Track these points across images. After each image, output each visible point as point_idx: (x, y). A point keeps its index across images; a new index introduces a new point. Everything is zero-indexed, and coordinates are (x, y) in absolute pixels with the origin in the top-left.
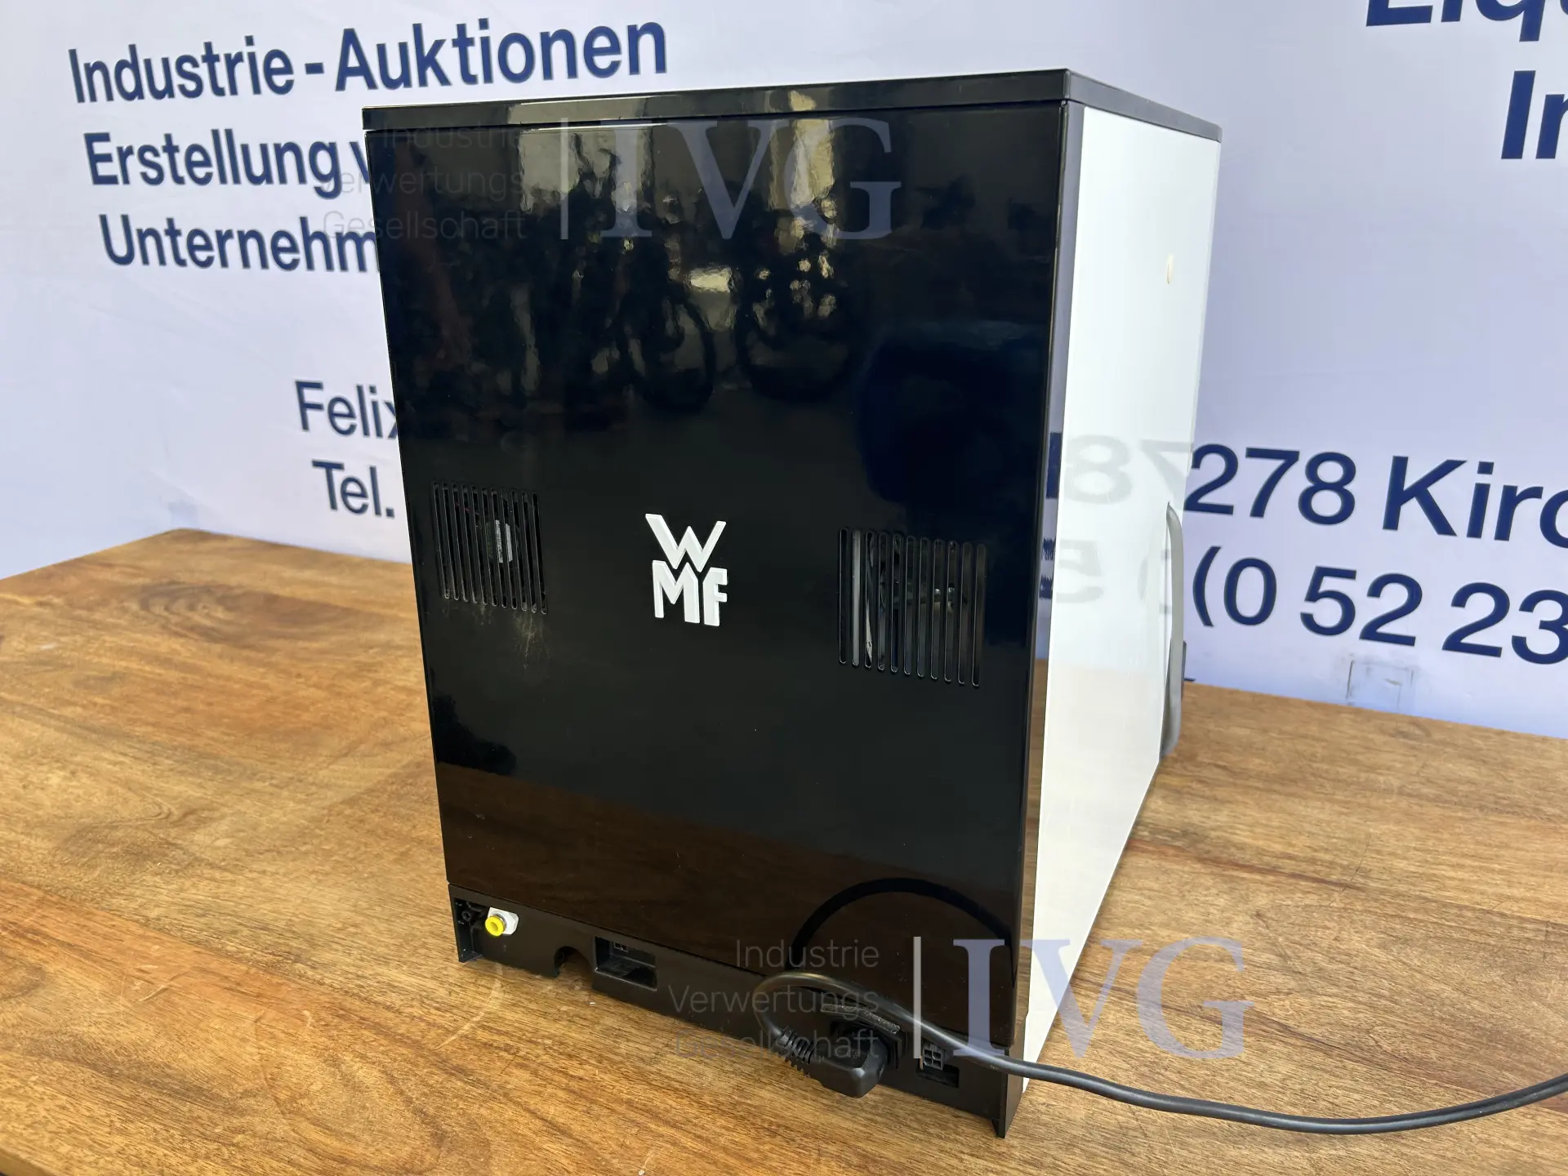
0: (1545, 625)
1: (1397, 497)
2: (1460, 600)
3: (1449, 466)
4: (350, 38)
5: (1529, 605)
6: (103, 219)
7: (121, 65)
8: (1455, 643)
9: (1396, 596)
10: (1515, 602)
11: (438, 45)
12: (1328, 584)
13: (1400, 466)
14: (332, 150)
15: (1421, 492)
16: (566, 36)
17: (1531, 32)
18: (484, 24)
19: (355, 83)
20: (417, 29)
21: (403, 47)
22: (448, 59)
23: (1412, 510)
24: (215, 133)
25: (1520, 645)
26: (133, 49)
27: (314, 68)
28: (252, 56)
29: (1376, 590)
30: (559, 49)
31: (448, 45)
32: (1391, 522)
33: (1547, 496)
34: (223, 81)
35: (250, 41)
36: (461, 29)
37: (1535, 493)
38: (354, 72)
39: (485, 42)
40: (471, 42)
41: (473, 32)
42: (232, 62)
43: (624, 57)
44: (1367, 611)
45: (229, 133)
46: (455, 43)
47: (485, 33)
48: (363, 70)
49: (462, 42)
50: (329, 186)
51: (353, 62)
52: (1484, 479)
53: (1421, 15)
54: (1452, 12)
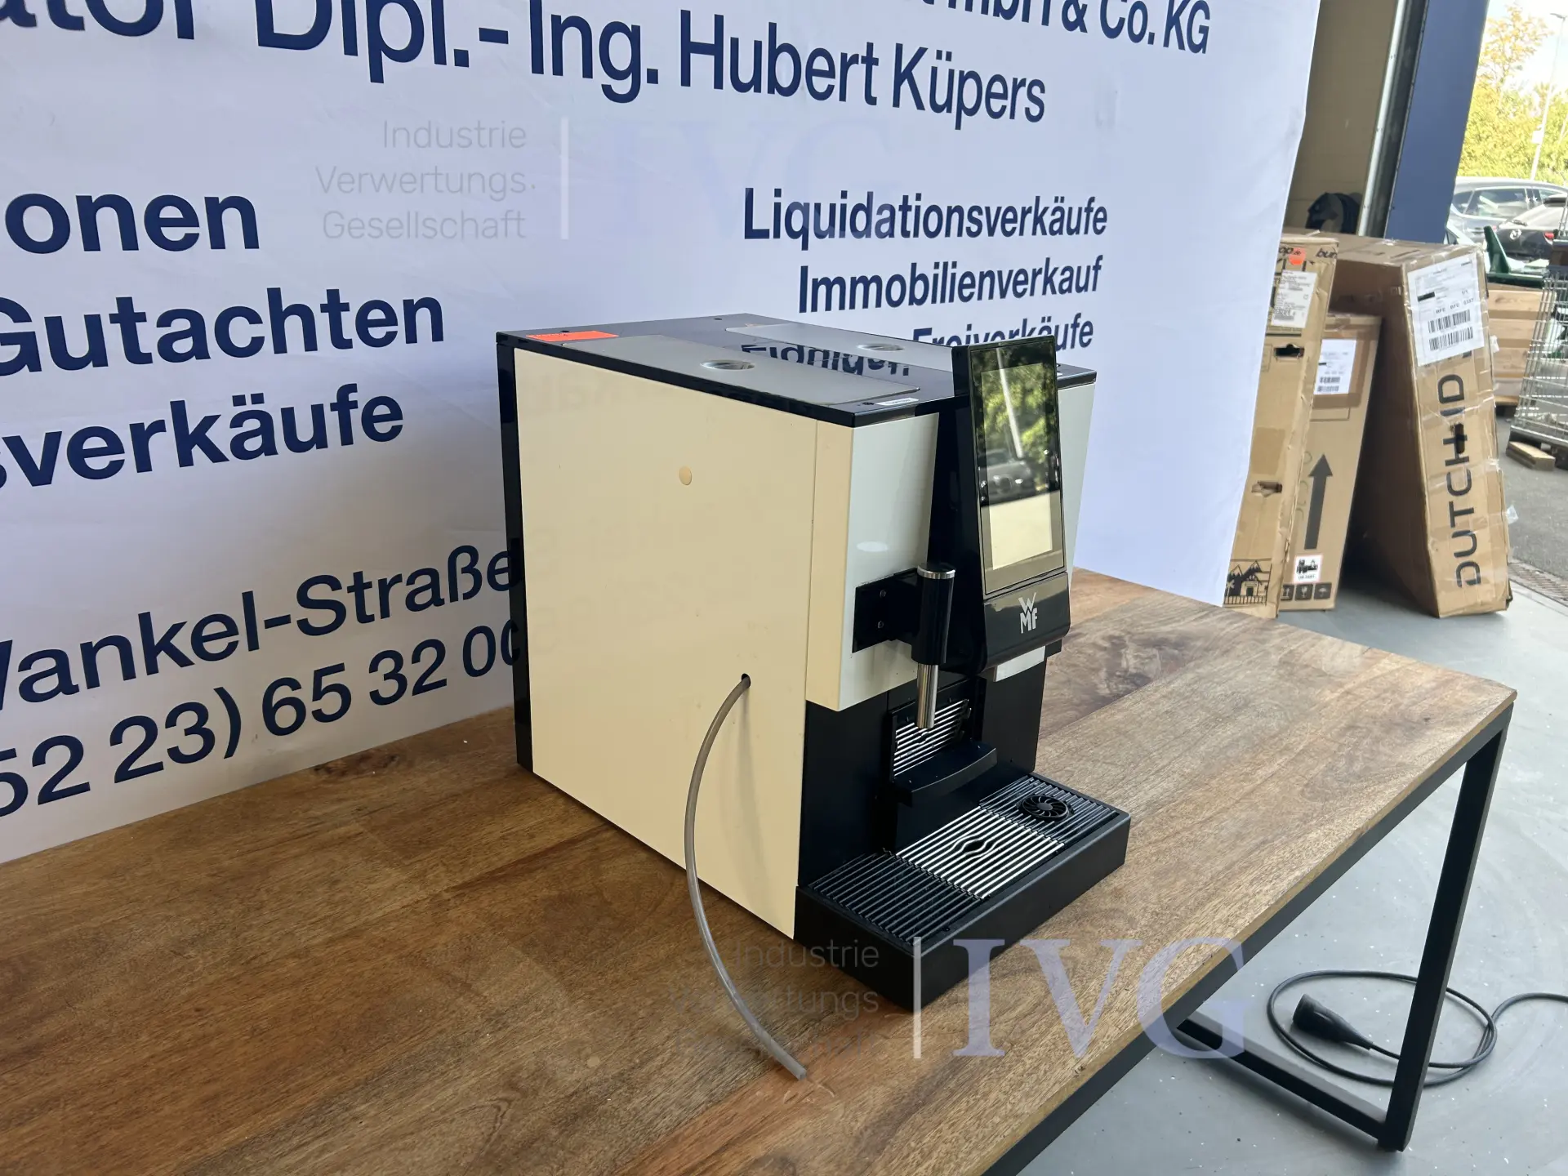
16: (118, 204)
30: (107, 217)
43: (202, 230)
53: (764, 234)
54: (777, 235)
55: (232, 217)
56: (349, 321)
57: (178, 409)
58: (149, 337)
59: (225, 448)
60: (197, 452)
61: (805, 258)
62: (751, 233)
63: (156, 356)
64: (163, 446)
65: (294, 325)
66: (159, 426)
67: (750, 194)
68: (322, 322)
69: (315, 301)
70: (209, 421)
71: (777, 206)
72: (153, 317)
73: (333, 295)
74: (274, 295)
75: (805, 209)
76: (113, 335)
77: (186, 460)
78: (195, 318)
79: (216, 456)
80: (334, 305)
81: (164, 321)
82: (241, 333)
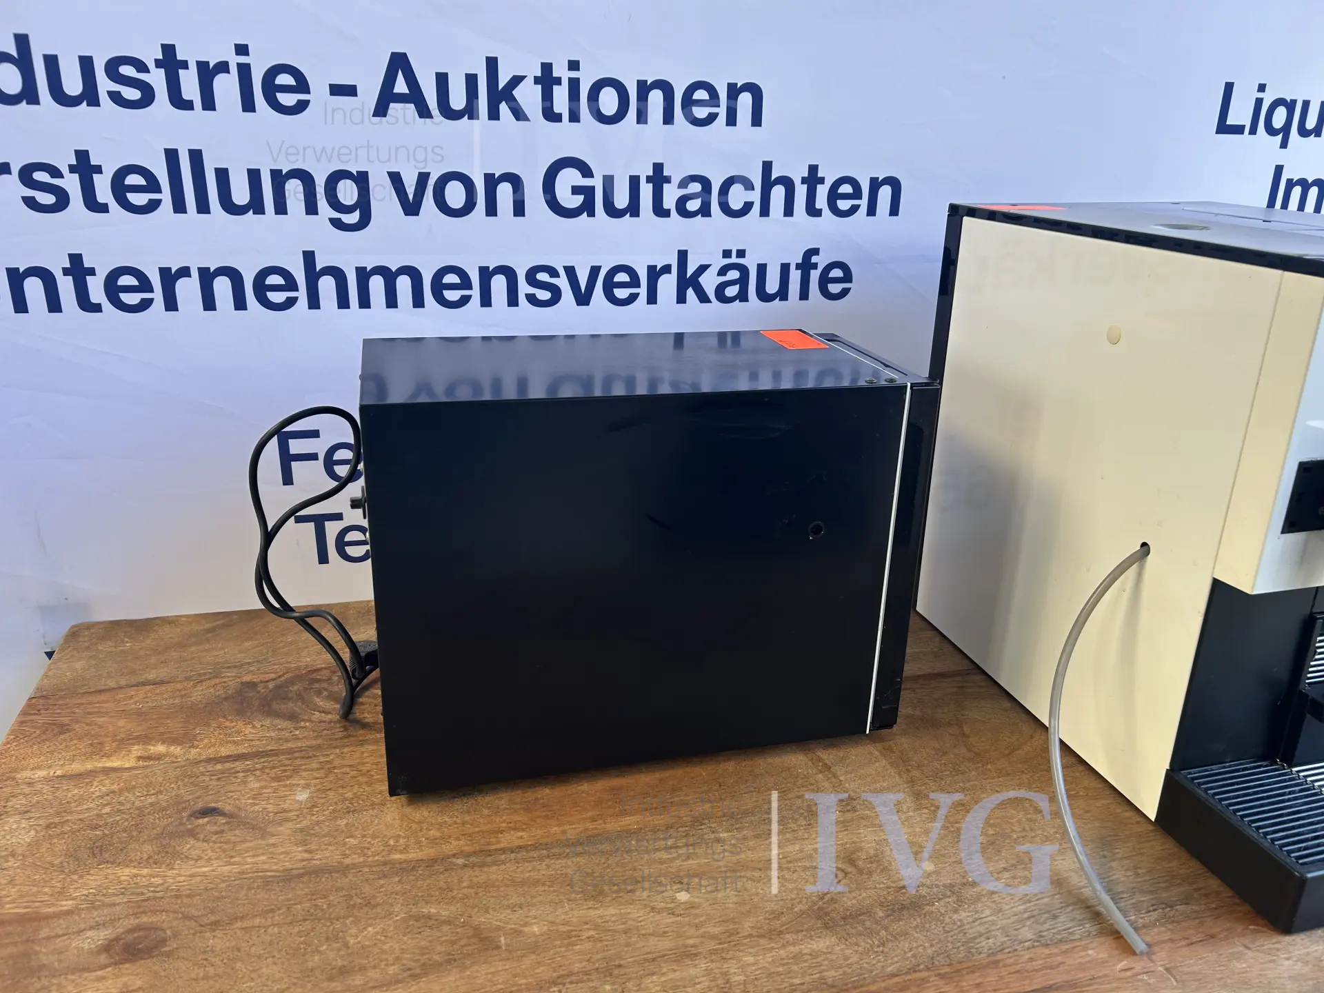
4: (399, 62)
11: (516, 80)
14: (361, 180)
16: (665, 87)
18: (574, 65)
19: (402, 112)
20: (492, 64)
21: (471, 80)
22: (529, 95)
24: (172, 156)
26: (22, 42)
27: (343, 90)
28: (244, 71)
30: (656, 97)
31: (529, 81)
34: (191, 93)
35: (242, 50)
36: (547, 68)
38: (401, 98)
39: (574, 85)
40: (558, 81)
41: (561, 71)
42: (207, 73)
43: (722, 110)
45: (196, 157)
46: (537, 80)
47: (574, 74)
48: (415, 96)
49: (547, 80)
50: (353, 218)
51: (401, 87)
53: (1238, 130)
54: (1253, 131)
55: (745, 99)
56: (822, 192)
57: (683, 256)
58: (671, 195)
59: (711, 293)
60: (690, 293)
61: (1281, 157)
62: (1223, 128)
63: (674, 212)
64: (667, 284)
65: (778, 193)
66: (667, 269)
67: (1229, 87)
68: (801, 191)
69: (798, 174)
70: (703, 269)
71: (1259, 102)
72: (676, 180)
73: (813, 169)
74: (767, 166)
75: (1290, 106)
76: (646, 191)
77: (681, 299)
78: (706, 183)
79: (703, 298)
80: (813, 179)
81: (683, 184)
82: (737, 198)
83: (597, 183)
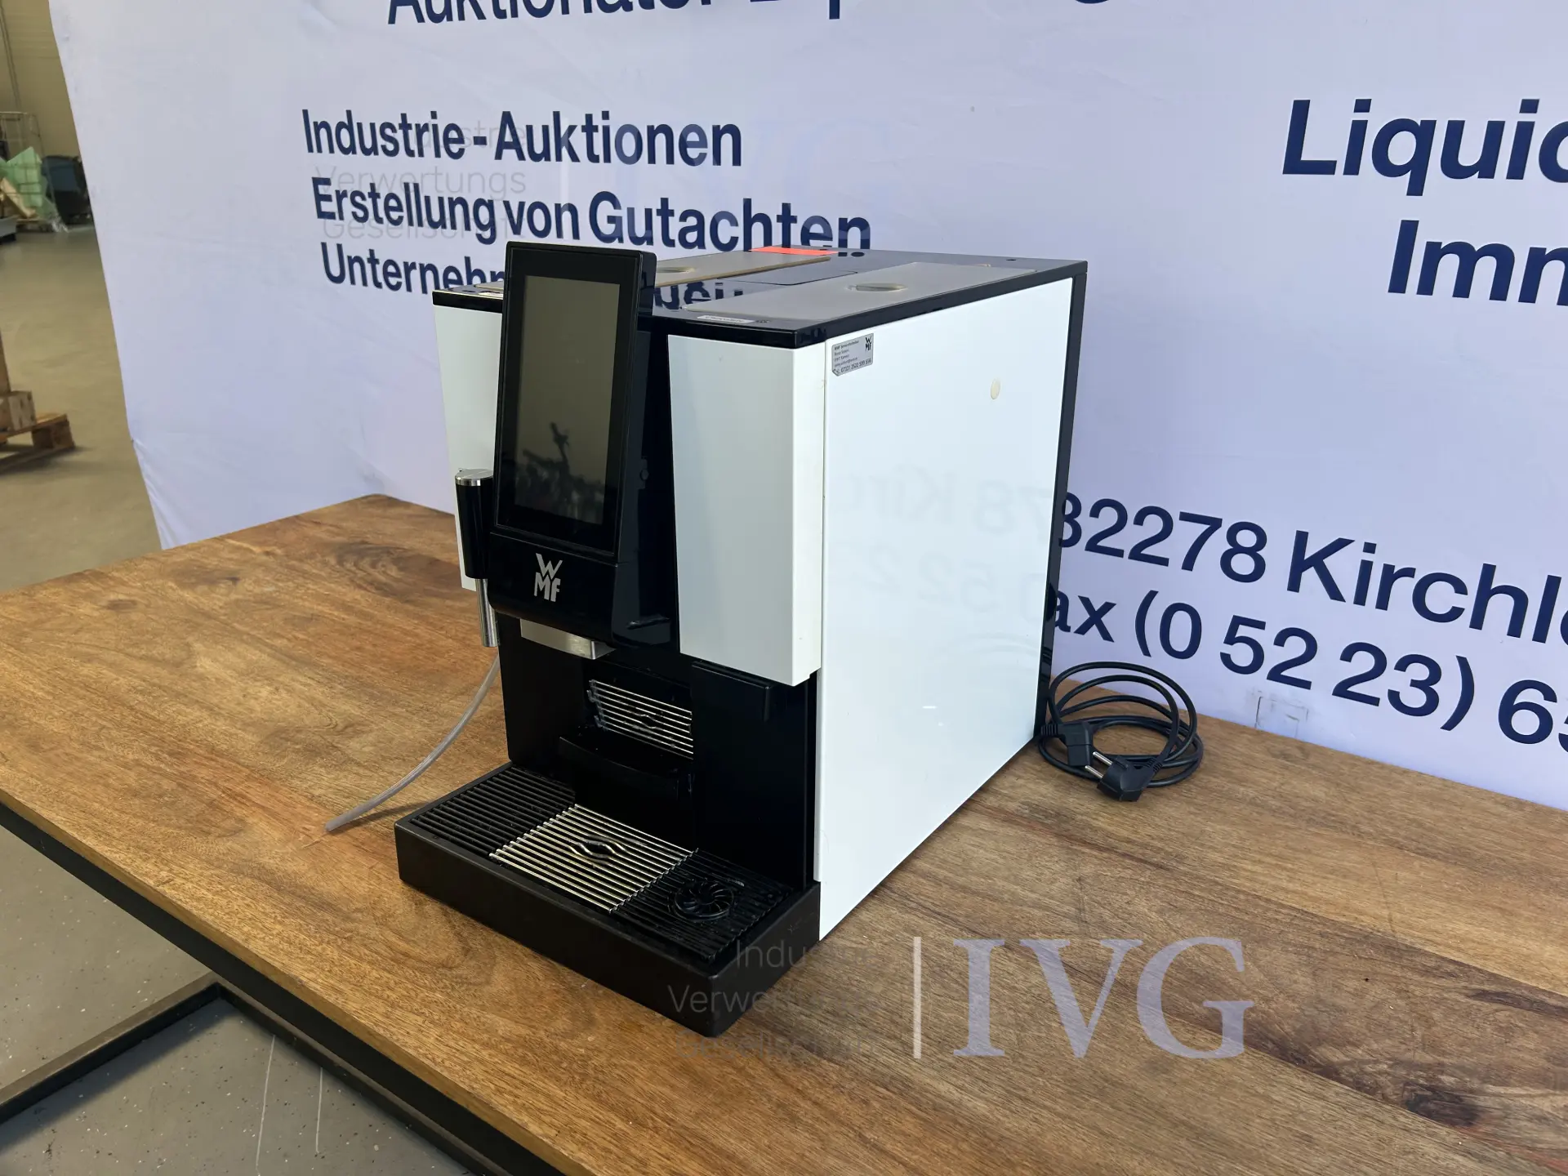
0: (1414, 684)
1: (1299, 565)
2: (1348, 655)
3: (1340, 544)
4: (507, 119)
5: (1402, 665)
6: (324, 245)
7: (340, 126)
8: (1343, 690)
9: (1296, 647)
10: (1392, 661)
11: (571, 129)
12: (1243, 631)
13: (1302, 538)
14: (490, 205)
15: (1318, 562)
16: (666, 130)
17: (1416, 188)
18: (606, 115)
19: (510, 154)
20: (557, 115)
21: (545, 129)
22: (579, 140)
23: (1310, 576)
24: (407, 186)
25: (1394, 697)
26: (349, 113)
27: (480, 141)
28: (435, 127)
29: (1280, 640)
30: (661, 139)
31: (578, 129)
32: (1294, 585)
33: (1419, 576)
34: (414, 146)
35: (434, 115)
36: (589, 118)
37: (1409, 572)
38: (509, 146)
39: (606, 130)
40: (596, 129)
41: (598, 121)
42: (421, 130)
43: (709, 150)
44: (1274, 656)
45: (416, 186)
46: (584, 129)
47: (606, 123)
48: (516, 145)
49: (589, 129)
50: (487, 234)
51: (508, 138)
52: (1368, 557)
53: (1327, 168)
54: (1352, 167)
55: (727, 140)
56: (796, 231)
58: (675, 226)
61: (1412, 208)
62: (1295, 164)
63: (677, 242)
65: (758, 229)
67: (1301, 110)
68: (777, 229)
69: (774, 212)
71: (1359, 129)
72: (678, 214)
73: (786, 207)
74: (747, 204)
76: (657, 221)
78: (699, 216)
80: (787, 218)
81: (683, 217)
82: (726, 232)
83: (623, 213)
